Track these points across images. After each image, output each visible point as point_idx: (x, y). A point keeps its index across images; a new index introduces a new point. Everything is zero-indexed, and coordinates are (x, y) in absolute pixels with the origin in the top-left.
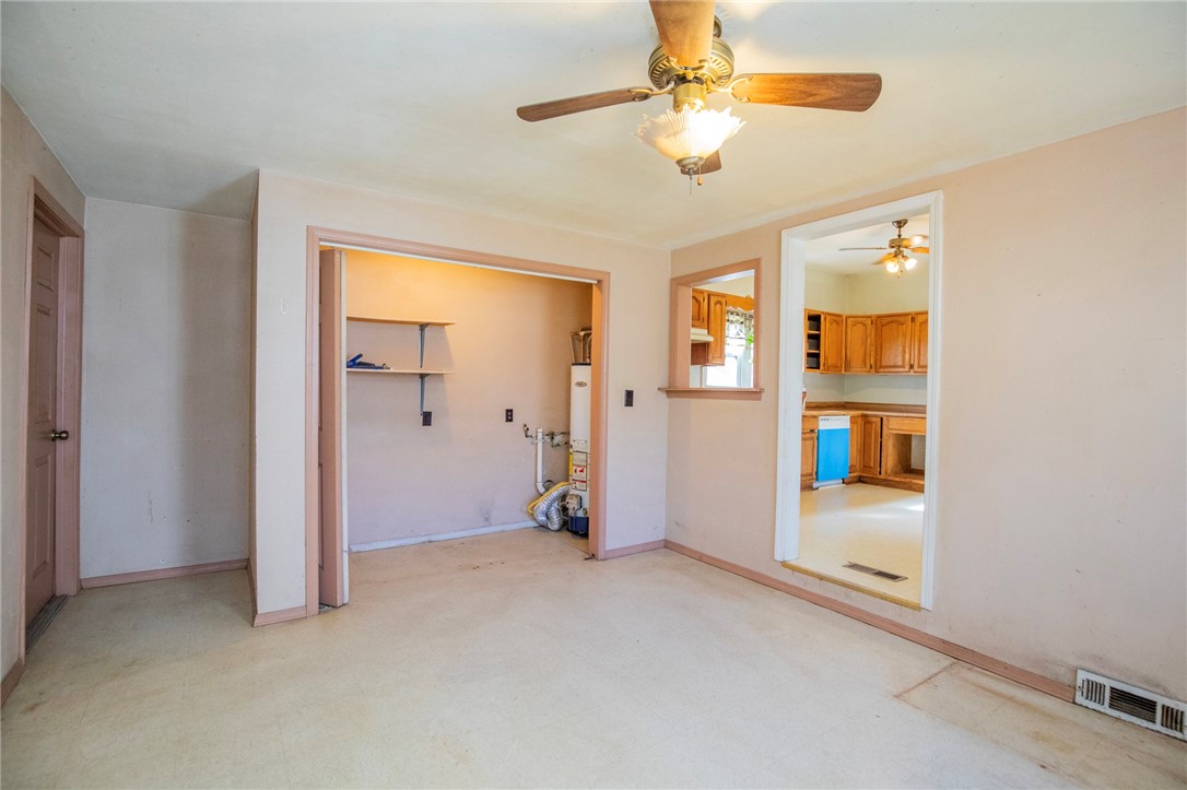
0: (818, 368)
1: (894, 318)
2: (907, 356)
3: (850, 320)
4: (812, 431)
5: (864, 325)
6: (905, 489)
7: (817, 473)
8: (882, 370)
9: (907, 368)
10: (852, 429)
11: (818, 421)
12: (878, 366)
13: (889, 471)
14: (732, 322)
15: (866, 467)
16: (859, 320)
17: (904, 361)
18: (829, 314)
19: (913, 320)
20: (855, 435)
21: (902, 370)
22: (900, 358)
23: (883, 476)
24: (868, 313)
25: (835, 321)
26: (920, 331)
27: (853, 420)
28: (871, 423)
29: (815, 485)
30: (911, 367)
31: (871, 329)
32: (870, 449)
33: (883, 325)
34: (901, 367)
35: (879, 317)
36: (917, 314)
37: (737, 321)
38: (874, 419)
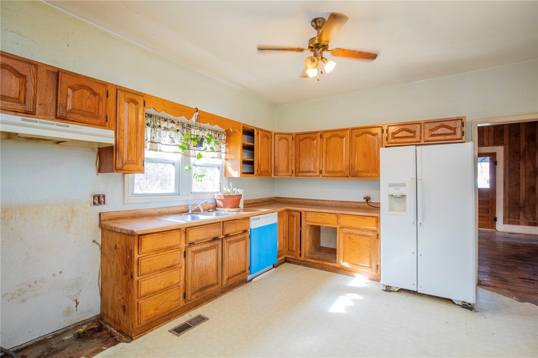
0: (253, 173)
1: (308, 135)
2: (318, 164)
3: (277, 136)
4: (245, 231)
5: (287, 140)
6: (319, 268)
7: (250, 268)
8: (300, 174)
9: (318, 173)
10: (279, 222)
11: (249, 222)
12: (298, 172)
13: (307, 254)
14: (165, 129)
15: (290, 251)
16: (284, 136)
17: (315, 167)
18: (262, 130)
19: (321, 136)
20: (282, 226)
21: (314, 174)
22: (312, 166)
23: (302, 258)
24: (290, 131)
25: (266, 136)
26: (326, 145)
27: (280, 215)
28: (293, 216)
29: (249, 277)
30: (321, 172)
31: (292, 144)
32: (293, 237)
33: (300, 141)
34: (313, 172)
35: (298, 134)
36: (324, 132)
37: (172, 128)
38: (295, 214)
